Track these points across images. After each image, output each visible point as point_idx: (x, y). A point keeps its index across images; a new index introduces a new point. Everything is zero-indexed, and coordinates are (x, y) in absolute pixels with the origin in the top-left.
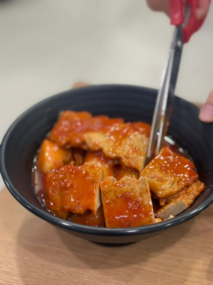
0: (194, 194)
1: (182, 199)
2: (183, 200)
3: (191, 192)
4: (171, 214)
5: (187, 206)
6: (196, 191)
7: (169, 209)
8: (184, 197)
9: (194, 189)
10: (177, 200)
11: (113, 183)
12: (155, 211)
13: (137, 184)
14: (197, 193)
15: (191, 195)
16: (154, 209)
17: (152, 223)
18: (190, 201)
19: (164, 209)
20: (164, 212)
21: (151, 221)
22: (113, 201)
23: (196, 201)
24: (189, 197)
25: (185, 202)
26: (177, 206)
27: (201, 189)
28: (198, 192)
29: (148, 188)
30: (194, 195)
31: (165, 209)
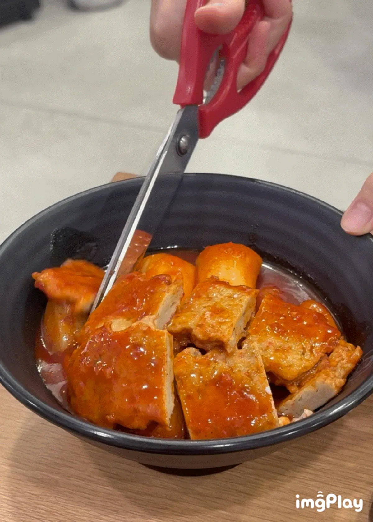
0: (344, 368)
1: (325, 380)
2: (328, 381)
3: (339, 365)
4: (305, 408)
5: (335, 391)
6: (347, 362)
7: (300, 399)
8: (328, 375)
9: (343, 359)
10: (315, 380)
11: (196, 359)
12: (277, 404)
13: (239, 356)
14: (350, 366)
15: (339, 371)
16: (274, 400)
17: (275, 427)
18: (340, 381)
19: (291, 399)
20: (293, 405)
21: (271, 423)
22: (199, 391)
23: (350, 380)
24: (337, 374)
25: (331, 384)
26: (318, 392)
27: (357, 359)
28: (352, 363)
29: (261, 363)
30: (344, 370)
31: (294, 399)
